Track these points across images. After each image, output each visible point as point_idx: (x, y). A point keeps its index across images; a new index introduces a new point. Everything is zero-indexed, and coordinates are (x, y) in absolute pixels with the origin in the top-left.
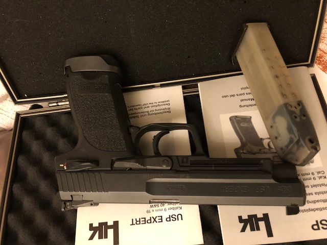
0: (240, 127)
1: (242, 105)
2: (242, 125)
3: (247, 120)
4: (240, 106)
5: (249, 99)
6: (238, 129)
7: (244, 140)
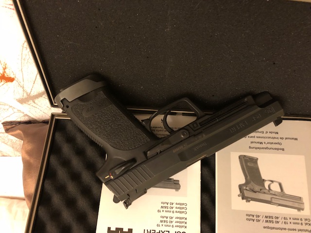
1: (252, 146)
2: (249, 164)
3: (254, 161)
4: (250, 147)
5: (258, 143)
6: (245, 167)
7: (249, 178)
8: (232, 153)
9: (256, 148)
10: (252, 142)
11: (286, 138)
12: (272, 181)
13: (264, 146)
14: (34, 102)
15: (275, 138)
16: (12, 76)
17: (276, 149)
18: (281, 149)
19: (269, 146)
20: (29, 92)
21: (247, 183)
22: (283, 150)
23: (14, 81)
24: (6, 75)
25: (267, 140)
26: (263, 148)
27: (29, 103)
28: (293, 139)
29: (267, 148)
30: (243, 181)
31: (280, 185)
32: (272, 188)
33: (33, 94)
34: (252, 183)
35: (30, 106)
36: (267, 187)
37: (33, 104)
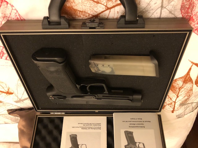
0: (128, 136)
1: (130, 126)
2: (129, 135)
3: (131, 133)
4: (129, 127)
5: (133, 124)
6: (127, 136)
7: (129, 142)
8: (121, 130)
9: (132, 127)
10: (130, 124)
11: (145, 122)
12: (140, 143)
13: (136, 125)
14: (23, 102)
15: (140, 121)
16: (12, 92)
17: (141, 127)
18: (143, 127)
19: (138, 125)
20: (20, 98)
21: (128, 144)
22: (144, 127)
23: (13, 94)
24: (9, 92)
25: (137, 123)
26: (135, 127)
27: (21, 102)
28: (148, 121)
29: (137, 127)
30: (127, 144)
31: (143, 144)
32: (140, 146)
33: (22, 99)
34: (131, 144)
35: (21, 104)
36: (137, 146)
37: (23, 103)
